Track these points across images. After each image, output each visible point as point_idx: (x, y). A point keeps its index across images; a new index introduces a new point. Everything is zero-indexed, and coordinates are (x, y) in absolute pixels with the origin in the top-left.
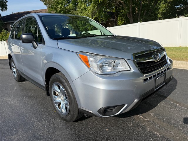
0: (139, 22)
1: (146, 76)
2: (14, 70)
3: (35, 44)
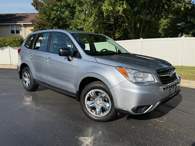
0: (141, 39)
2: (26, 80)
3: (70, 58)
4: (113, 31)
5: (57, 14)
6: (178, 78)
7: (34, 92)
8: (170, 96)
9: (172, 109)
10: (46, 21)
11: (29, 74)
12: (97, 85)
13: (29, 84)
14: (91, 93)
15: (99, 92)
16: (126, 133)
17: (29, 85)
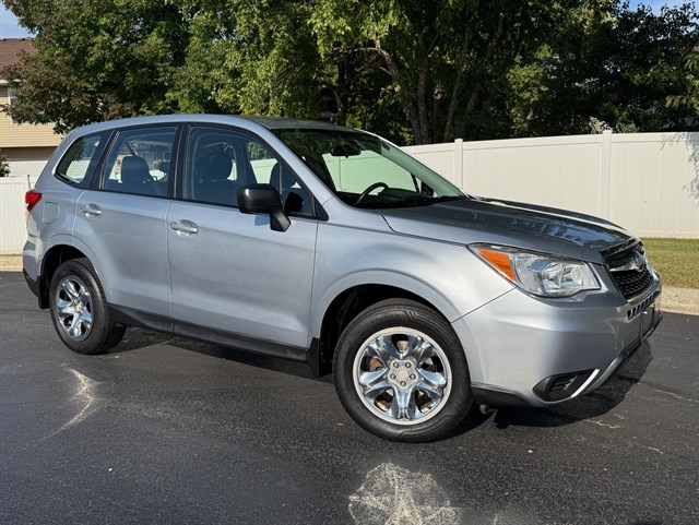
0: (459, 141)
1: (631, 303)
2: (69, 310)
3: (282, 219)
4: (335, 111)
5: (115, 47)
6: (655, 278)
7: (107, 356)
8: (643, 336)
9: (631, 386)
11: (89, 286)
12: (397, 313)
13: (89, 326)
14: (377, 341)
15: (404, 337)
16: (515, 470)
17: (83, 329)
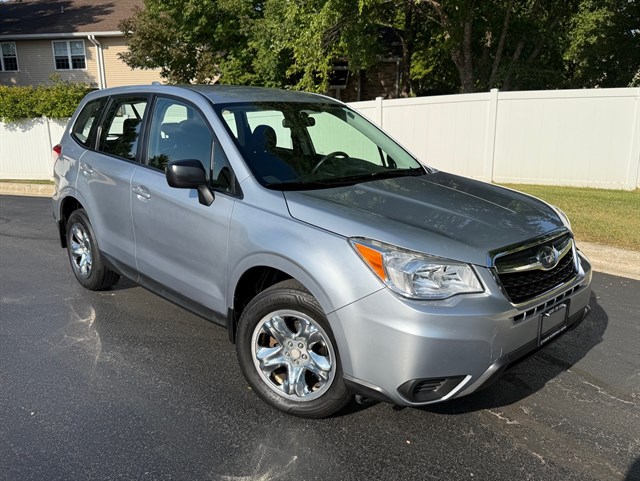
0: (494, 91)
1: (519, 309)
2: (80, 251)
3: (207, 193)
4: (401, 55)
5: (205, 2)
6: (581, 270)
7: (107, 294)
8: (542, 338)
9: (558, 373)
10: (170, 26)
11: (88, 233)
12: (289, 296)
13: (90, 267)
14: (271, 321)
17: (88, 269)
